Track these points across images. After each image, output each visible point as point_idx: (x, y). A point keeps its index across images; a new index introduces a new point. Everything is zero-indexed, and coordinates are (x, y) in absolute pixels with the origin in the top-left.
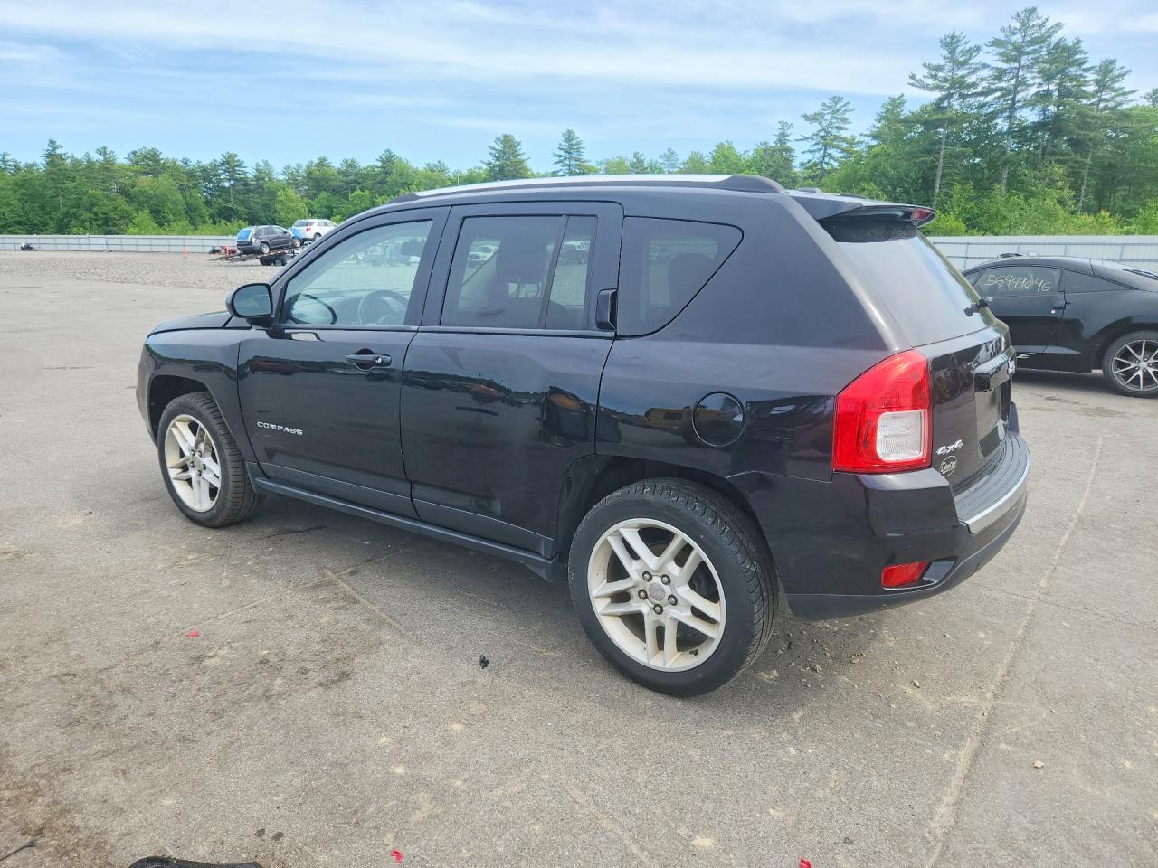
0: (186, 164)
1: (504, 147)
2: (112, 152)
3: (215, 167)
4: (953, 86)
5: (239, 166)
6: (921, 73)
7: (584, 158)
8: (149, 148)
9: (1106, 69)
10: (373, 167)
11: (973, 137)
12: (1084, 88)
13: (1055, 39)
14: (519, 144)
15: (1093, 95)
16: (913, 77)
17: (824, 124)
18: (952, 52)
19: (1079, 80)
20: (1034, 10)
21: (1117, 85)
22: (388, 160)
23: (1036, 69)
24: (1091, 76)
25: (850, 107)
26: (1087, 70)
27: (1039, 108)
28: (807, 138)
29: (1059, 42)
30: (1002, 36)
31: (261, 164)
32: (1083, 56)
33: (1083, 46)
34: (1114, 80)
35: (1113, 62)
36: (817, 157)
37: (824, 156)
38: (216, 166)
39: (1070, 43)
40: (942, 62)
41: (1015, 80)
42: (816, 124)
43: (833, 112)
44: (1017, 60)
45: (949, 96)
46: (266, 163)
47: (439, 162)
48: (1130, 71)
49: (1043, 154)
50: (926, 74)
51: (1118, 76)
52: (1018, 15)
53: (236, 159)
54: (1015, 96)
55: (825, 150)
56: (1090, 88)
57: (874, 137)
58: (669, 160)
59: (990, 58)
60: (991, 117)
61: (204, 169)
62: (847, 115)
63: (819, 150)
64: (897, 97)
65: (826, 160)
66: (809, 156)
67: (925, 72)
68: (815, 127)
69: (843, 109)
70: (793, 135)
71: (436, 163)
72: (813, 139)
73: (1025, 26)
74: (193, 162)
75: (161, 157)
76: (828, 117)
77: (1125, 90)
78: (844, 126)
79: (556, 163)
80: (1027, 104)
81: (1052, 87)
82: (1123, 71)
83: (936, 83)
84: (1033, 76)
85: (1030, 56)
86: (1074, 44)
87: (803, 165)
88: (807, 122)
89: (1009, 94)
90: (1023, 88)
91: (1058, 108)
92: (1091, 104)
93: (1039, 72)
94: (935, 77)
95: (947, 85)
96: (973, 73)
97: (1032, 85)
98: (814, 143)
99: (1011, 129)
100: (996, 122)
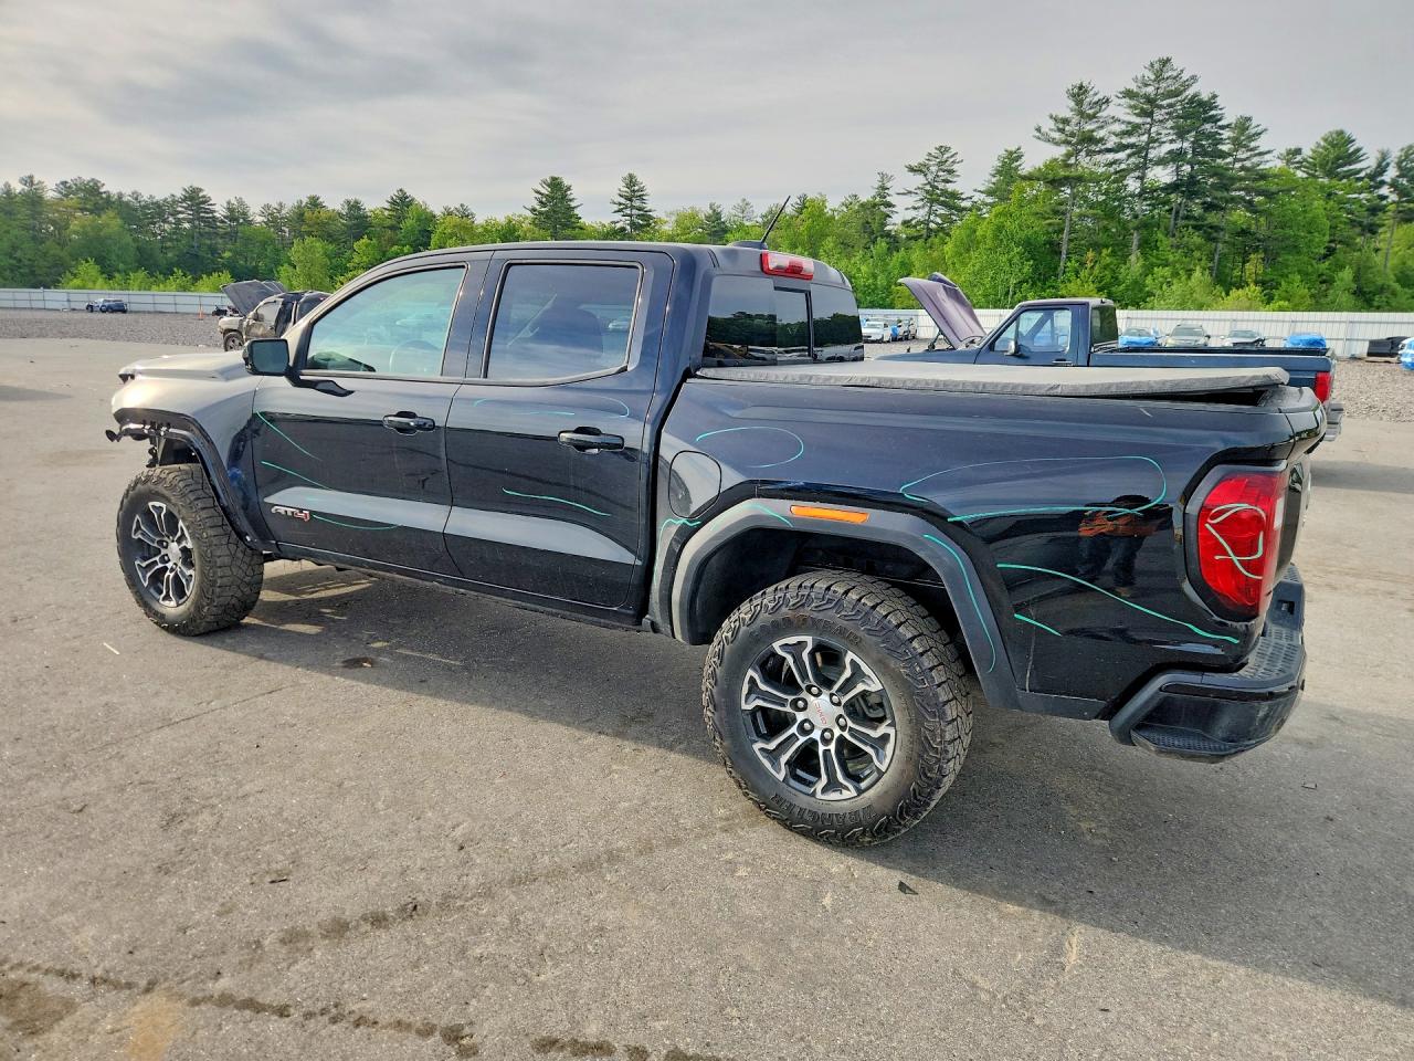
0: (136, 199)
1: (552, 192)
2: (40, 182)
4: (1081, 142)
5: (204, 203)
6: (1048, 126)
7: (648, 207)
8: (87, 177)
9: (1243, 125)
10: (382, 210)
11: (1103, 198)
12: (1220, 147)
13: (1190, 92)
14: (569, 188)
15: (1230, 155)
16: (1039, 130)
17: (930, 177)
18: (1079, 103)
19: (1216, 140)
20: (1168, 60)
21: (1253, 144)
22: (402, 203)
23: (1170, 123)
24: (1226, 134)
25: (958, 158)
26: (1222, 127)
27: (1171, 168)
28: (910, 192)
29: (1195, 96)
30: (1133, 87)
31: (233, 201)
32: (1220, 112)
33: (1219, 101)
34: (1252, 138)
35: (1249, 119)
36: (921, 214)
37: (930, 213)
38: (174, 202)
39: (1205, 96)
40: (1068, 114)
41: (1146, 136)
42: (922, 176)
43: (940, 164)
44: (1150, 115)
45: (1078, 152)
46: (239, 201)
47: (462, 205)
48: (1266, 130)
49: (1175, 219)
50: (1053, 127)
51: (1254, 135)
52: (1152, 65)
53: (201, 195)
54: (1147, 154)
55: (931, 206)
56: (1225, 148)
57: (989, 193)
58: (744, 212)
59: (1121, 111)
60: (1123, 174)
61: (157, 205)
62: (955, 167)
63: (923, 206)
64: (1014, 150)
65: (932, 218)
66: (909, 215)
67: (1052, 124)
68: (920, 180)
69: (951, 160)
71: (458, 206)
72: (916, 194)
73: (1159, 78)
74: (145, 197)
75: (102, 190)
76: (934, 169)
77: (1261, 150)
78: (950, 179)
79: (615, 212)
80: (1161, 162)
81: (1186, 145)
82: (1259, 129)
83: (1063, 137)
84: (1166, 132)
85: (1163, 111)
86: (1210, 99)
87: (906, 223)
88: (912, 174)
89: (1140, 151)
90: (1156, 145)
91: (1192, 168)
92: (1227, 164)
93: (1172, 128)
94: (1062, 131)
95: (1074, 140)
96: (1102, 127)
97: (1164, 142)
98: (918, 198)
99: (1143, 191)
100: (1125, 182)
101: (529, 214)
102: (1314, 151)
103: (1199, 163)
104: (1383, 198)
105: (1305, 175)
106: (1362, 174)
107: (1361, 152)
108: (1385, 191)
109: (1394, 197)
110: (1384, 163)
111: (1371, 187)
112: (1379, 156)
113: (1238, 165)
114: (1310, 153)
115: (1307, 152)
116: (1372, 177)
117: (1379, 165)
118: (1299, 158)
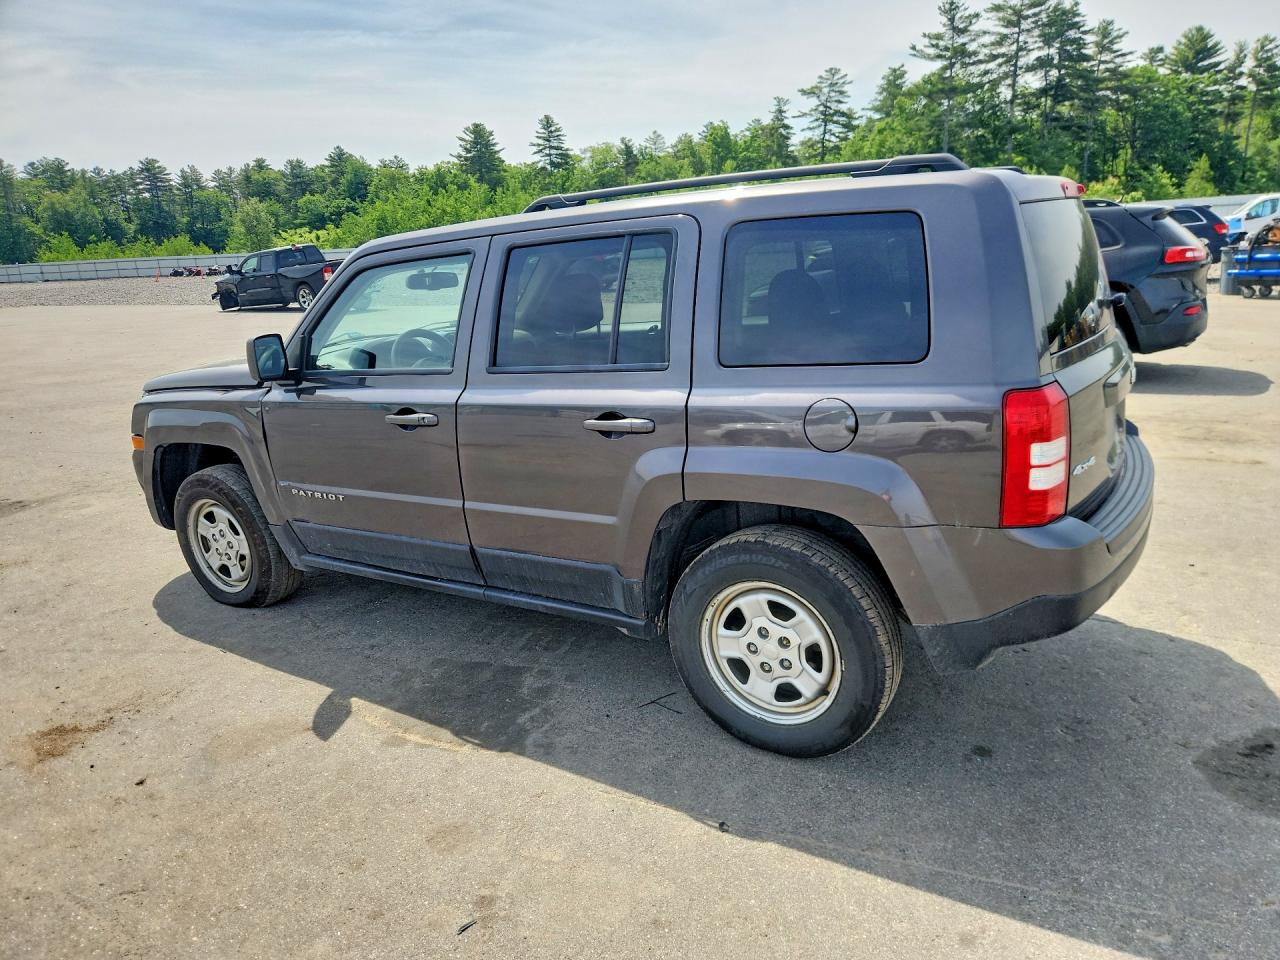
0: (98, 174)
1: (475, 138)
2: (9, 166)
3: (132, 175)
4: (955, 55)
5: (160, 173)
6: (922, 43)
7: (565, 146)
8: (51, 157)
9: (1105, 31)
10: (322, 168)
11: (978, 108)
12: (1084, 51)
14: (491, 134)
15: (1094, 58)
16: (914, 48)
17: (823, 98)
18: (952, 20)
19: (1079, 43)
21: (1115, 47)
22: (339, 159)
23: (1037, 32)
24: (1089, 38)
25: (848, 79)
26: (1085, 33)
27: (1041, 73)
28: (806, 114)
29: (1057, 5)
31: (187, 170)
32: (1081, 18)
33: (1081, 9)
34: (1112, 42)
35: (1111, 23)
36: (816, 135)
37: (825, 133)
39: (1067, 5)
40: (942, 30)
41: (1015, 45)
42: (814, 99)
43: (831, 85)
44: (1017, 24)
45: (952, 66)
46: (193, 169)
47: (395, 157)
48: (1127, 33)
50: (927, 44)
51: (1116, 38)
53: (156, 165)
54: (1016, 62)
55: (825, 125)
56: (1089, 52)
57: (877, 110)
58: (655, 144)
59: (990, 24)
60: (995, 84)
61: (117, 178)
62: (846, 88)
63: (819, 126)
64: (897, 67)
65: (827, 137)
66: (808, 134)
67: (926, 41)
68: (813, 102)
69: (841, 82)
70: (791, 111)
71: (392, 158)
72: (811, 115)
74: (106, 172)
75: (66, 169)
76: (826, 90)
77: (1123, 51)
78: (841, 99)
79: (535, 153)
80: (1030, 69)
81: (1053, 51)
82: (1121, 32)
83: (937, 51)
84: (1033, 40)
85: (1030, 20)
86: (1072, 8)
87: (803, 143)
88: (805, 97)
89: (1011, 60)
90: (1025, 53)
91: (1059, 72)
92: (1092, 66)
93: (1039, 36)
94: (936, 46)
95: (949, 54)
96: (974, 40)
97: (1033, 50)
98: (813, 119)
99: (1015, 97)
100: (998, 91)
101: (456, 161)
102: (1176, 49)
103: (1065, 67)
104: (1242, 88)
105: (1168, 72)
106: (1221, 67)
107: (1219, 46)
108: (1243, 81)
109: (1253, 87)
110: (1242, 55)
111: (1230, 78)
112: (1237, 49)
113: (1102, 67)
114: (1173, 51)
115: (1169, 50)
116: (1231, 69)
117: (1238, 58)
118: (1161, 56)
